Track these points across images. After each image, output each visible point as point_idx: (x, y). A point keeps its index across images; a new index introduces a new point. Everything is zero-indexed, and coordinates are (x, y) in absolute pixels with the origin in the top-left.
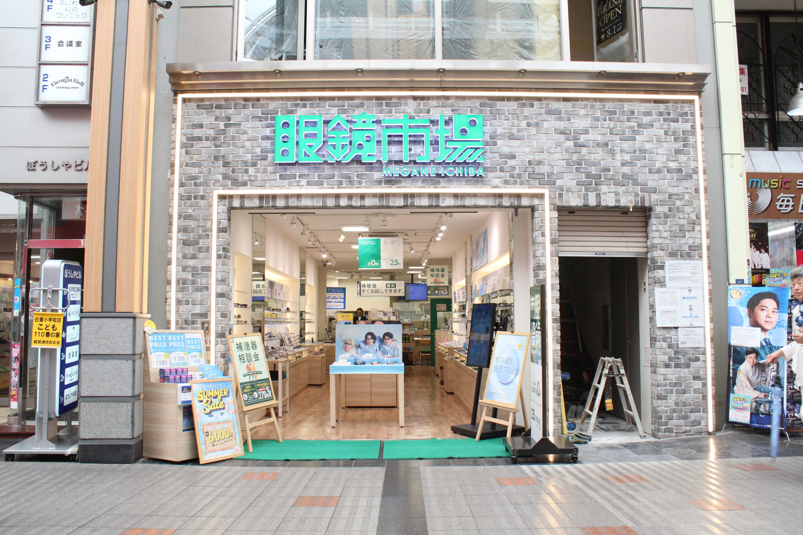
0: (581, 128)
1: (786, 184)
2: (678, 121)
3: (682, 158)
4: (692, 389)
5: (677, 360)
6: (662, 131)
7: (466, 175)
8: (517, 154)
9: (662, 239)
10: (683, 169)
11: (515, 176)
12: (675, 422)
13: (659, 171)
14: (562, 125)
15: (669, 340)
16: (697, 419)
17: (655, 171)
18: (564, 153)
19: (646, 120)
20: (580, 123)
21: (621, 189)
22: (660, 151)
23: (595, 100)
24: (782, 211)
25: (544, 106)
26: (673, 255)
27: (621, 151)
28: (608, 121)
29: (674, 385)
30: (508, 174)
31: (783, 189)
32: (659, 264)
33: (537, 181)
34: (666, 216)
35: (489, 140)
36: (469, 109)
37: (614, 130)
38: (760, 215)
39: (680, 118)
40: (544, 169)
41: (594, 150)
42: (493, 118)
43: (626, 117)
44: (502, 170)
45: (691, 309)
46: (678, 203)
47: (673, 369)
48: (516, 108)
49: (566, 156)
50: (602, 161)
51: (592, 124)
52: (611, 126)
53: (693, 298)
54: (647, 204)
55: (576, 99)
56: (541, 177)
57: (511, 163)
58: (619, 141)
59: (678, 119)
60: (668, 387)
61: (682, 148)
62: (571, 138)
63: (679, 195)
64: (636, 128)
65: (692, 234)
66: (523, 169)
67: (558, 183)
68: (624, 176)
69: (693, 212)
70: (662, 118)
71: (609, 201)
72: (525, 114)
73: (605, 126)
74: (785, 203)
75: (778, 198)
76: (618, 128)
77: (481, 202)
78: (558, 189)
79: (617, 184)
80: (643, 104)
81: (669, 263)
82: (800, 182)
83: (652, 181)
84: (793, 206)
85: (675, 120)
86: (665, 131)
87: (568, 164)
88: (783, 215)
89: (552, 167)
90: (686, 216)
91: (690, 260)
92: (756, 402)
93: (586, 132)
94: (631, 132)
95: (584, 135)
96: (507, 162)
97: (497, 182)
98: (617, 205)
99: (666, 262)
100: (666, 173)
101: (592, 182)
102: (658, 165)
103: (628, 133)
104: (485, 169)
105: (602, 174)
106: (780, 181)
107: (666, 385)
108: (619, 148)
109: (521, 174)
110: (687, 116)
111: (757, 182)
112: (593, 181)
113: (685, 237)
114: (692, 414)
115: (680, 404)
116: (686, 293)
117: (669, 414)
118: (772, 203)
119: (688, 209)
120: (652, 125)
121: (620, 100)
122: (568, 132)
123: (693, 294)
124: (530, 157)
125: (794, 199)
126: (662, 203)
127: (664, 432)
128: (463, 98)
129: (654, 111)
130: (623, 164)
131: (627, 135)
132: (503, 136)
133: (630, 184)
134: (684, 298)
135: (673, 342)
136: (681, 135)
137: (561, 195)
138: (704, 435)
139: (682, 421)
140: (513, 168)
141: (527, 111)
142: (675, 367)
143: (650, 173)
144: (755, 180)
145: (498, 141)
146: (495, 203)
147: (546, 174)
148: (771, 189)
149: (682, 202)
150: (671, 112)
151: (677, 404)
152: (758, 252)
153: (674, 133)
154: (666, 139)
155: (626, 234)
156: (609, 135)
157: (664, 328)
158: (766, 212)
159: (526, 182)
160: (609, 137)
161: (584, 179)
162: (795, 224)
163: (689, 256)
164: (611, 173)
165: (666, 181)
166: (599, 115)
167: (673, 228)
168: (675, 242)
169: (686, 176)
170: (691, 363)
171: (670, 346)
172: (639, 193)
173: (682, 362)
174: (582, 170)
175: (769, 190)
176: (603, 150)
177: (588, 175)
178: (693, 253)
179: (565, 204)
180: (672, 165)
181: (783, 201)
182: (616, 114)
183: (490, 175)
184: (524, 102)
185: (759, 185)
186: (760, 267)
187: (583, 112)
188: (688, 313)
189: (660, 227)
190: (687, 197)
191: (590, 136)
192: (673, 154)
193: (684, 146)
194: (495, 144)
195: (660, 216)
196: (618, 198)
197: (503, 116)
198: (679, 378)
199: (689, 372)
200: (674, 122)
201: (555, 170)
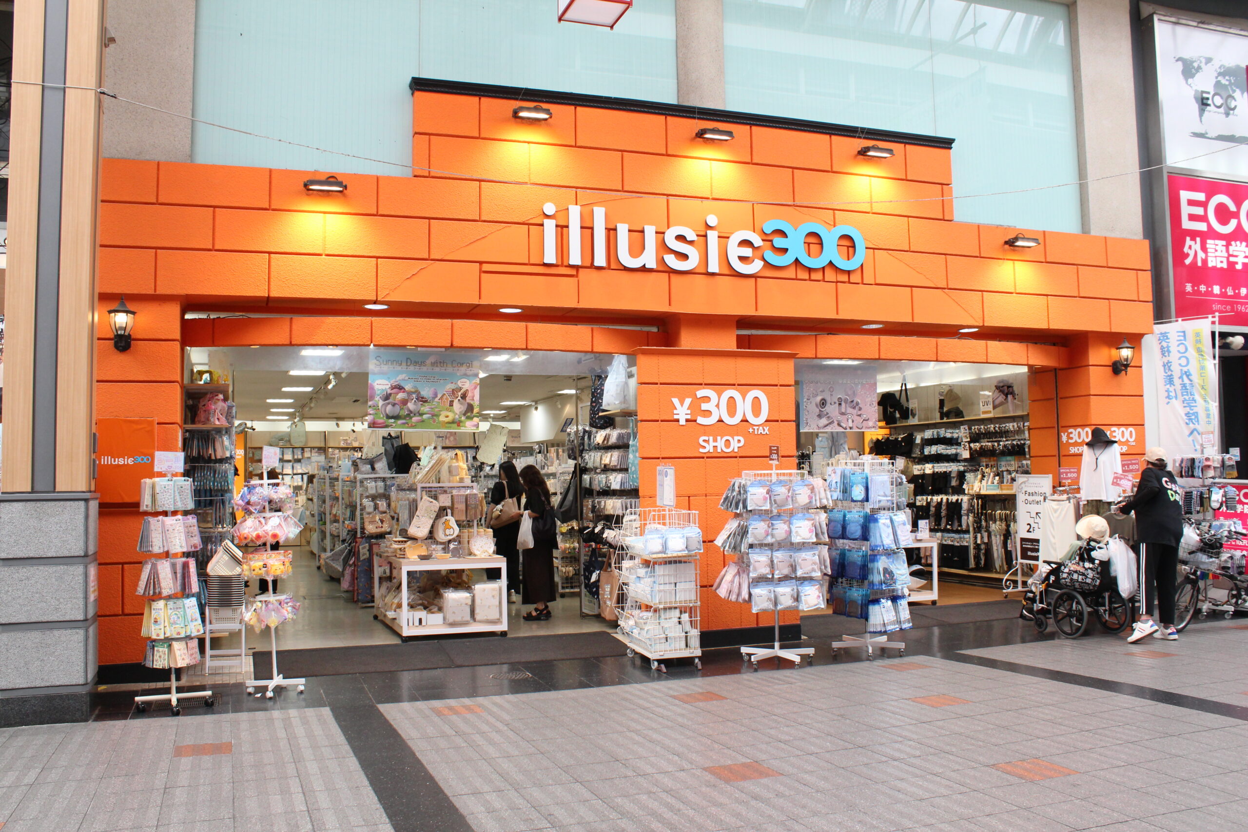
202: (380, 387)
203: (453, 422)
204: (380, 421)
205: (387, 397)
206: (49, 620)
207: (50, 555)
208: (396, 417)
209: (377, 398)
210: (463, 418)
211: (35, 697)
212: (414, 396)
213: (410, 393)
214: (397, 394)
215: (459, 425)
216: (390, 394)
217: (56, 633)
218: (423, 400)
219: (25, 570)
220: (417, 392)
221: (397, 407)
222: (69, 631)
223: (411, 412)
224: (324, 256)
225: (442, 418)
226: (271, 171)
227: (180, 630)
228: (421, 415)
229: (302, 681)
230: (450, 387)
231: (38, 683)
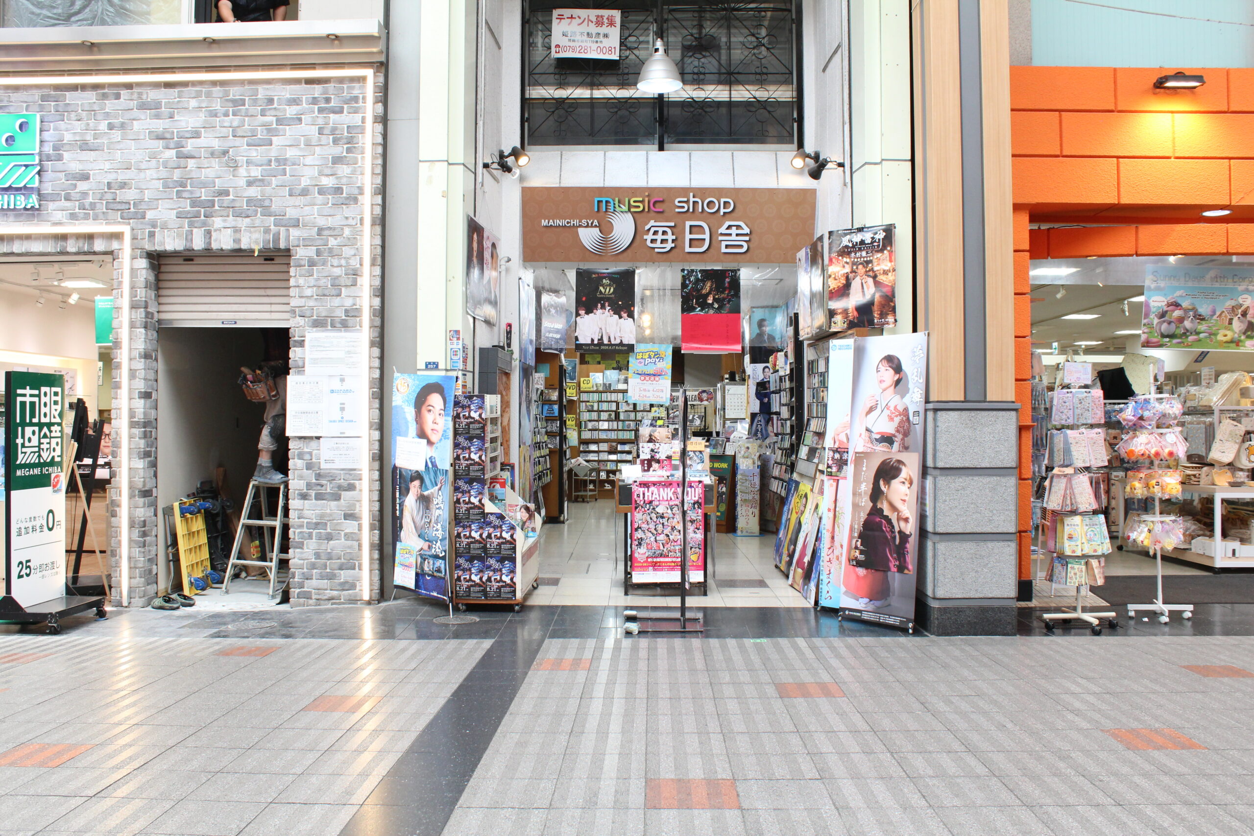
0: (189, 129)
1: (657, 205)
2: (341, 112)
3: (344, 170)
4: (343, 533)
5: (319, 487)
6: (314, 130)
7: (12, 207)
8: (91, 173)
9: (303, 300)
10: (344, 187)
11: (87, 206)
12: (314, 583)
13: (305, 192)
14: (159, 125)
15: (307, 457)
16: (350, 580)
17: (298, 192)
18: (161, 168)
19: (291, 111)
20: (187, 121)
21: (243, 223)
22: (309, 160)
23: (214, 83)
24: (657, 250)
25: (135, 96)
26: (319, 324)
27: (248, 163)
28: (231, 117)
29: (313, 526)
30: (77, 203)
31: (652, 214)
32: (297, 338)
33: (119, 213)
34: (312, 263)
35: (51, 152)
36: (25, 105)
37: (238, 129)
38: (621, 257)
39: (345, 106)
40: (130, 195)
41: (205, 163)
42: (58, 118)
43: (259, 108)
44: (68, 198)
45: (342, 409)
46: (332, 242)
47: (314, 501)
48: (95, 100)
49: (164, 173)
50: (217, 180)
51: (205, 121)
52: (235, 124)
53: (347, 391)
54: (282, 246)
55: (185, 84)
56: (124, 206)
57: (82, 186)
58: (246, 147)
59: (343, 108)
60: (305, 530)
61: (345, 154)
62: (172, 145)
63: (335, 229)
64: (274, 126)
65: (352, 291)
66: (99, 196)
67: (150, 215)
68: (250, 201)
69: (355, 255)
70: (316, 107)
71: (224, 241)
72: (107, 110)
73: (226, 124)
74: (659, 237)
75: (647, 228)
76: (246, 126)
77: (36, 247)
78: (148, 224)
79: (238, 215)
80: (288, 87)
81: (312, 336)
82: (679, 202)
83: (293, 208)
84: (673, 241)
85: (337, 109)
86: (320, 129)
87: (166, 186)
88: (660, 256)
89: (142, 191)
90: (343, 262)
91: (346, 331)
92: (421, 555)
93: (196, 135)
94: (265, 132)
95: (194, 140)
96: (75, 186)
97: (59, 216)
98: (237, 247)
99: (307, 334)
100: (317, 195)
101: (200, 211)
102: (305, 182)
103: (261, 134)
104: (41, 197)
105: (216, 199)
106: (646, 200)
107: (301, 526)
108: (245, 159)
109: (95, 203)
110: (357, 102)
111: (607, 202)
112: (203, 210)
113: (339, 295)
114: (342, 572)
115: (323, 556)
116: (336, 384)
117: (305, 570)
118: (638, 237)
119: (347, 251)
120: (300, 120)
121: (251, 82)
122: (168, 136)
123: (346, 386)
124: (110, 177)
125: (674, 230)
126: (307, 242)
127: (298, 597)
128: (16, 88)
129: (304, 97)
130: (250, 184)
131: (259, 136)
132: (72, 145)
133: (259, 214)
134: (332, 391)
135: (314, 460)
136: (346, 134)
137: (152, 235)
138: (359, 605)
139: (325, 583)
140: (85, 194)
141: (110, 105)
142: (316, 499)
143: (290, 195)
144: (604, 200)
145: (64, 153)
146: (56, 248)
147: (132, 202)
148: (633, 213)
149: (339, 239)
150: (332, 97)
151: (318, 555)
152: (617, 317)
153: (333, 131)
154: (320, 140)
155: (269, 292)
156: (231, 137)
157: (300, 438)
158: (629, 251)
159: (101, 216)
160: (231, 141)
161: (189, 208)
162: (683, 270)
163: (345, 325)
164: (231, 197)
165: (316, 207)
166: (218, 107)
167: (322, 282)
168: (324, 304)
169: (347, 198)
170: (343, 493)
171: (309, 466)
172: (272, 227)
173: (329, 491)
174: (185, 195)
175: (629, 217)
176: (220, 162)
177: (195, 203)
178: (351, 321)
179: (158, 248)
180: (328, 182)
181: (655, 233)
182: (244, 105)
183: (51, 206)
184: (106, 91)
185: (612, 208)
186: (618, 341)
187: (193, 103)
188: (337, 415)
189: (301, 281)
190: (347, 232)
191: (202, 142)
192: (330, 165)
193: (349, 150)
194: (60, 158)
195: (303, 263)
196: (237, 236)
197: (73, 115)
198: (322, 516)
199: (338, 506)
200: (334, 112)
201: (147, 195)
202: (1156, 304)
203: (1232, 342)
204: (1155, 340)
205: (1163, 315)
206: (983, 531)
207: (983, 465)
208: (1171, 336)
209: (1152, 316)
210: (1243, 337)
211: (969, 608)
212: (1191, 313)
213: (1186, 311)
214: (1173, 311)
215: (1238, 345)
216: (1166, 312)
217: (990, 545)
218: (1200, 318)
219: (961, 480)
220: (1194, 309)
221: (1173, 326)
222: (1001, 544)
223: (1187, 331)
224: (1173, 159)
225: (1220, 337)
226: (1115, 70)
227: (1097, 548)
228: (1198, 333)
229: (1190, 607)
230: (1230, 303)
231: (972, 595)
